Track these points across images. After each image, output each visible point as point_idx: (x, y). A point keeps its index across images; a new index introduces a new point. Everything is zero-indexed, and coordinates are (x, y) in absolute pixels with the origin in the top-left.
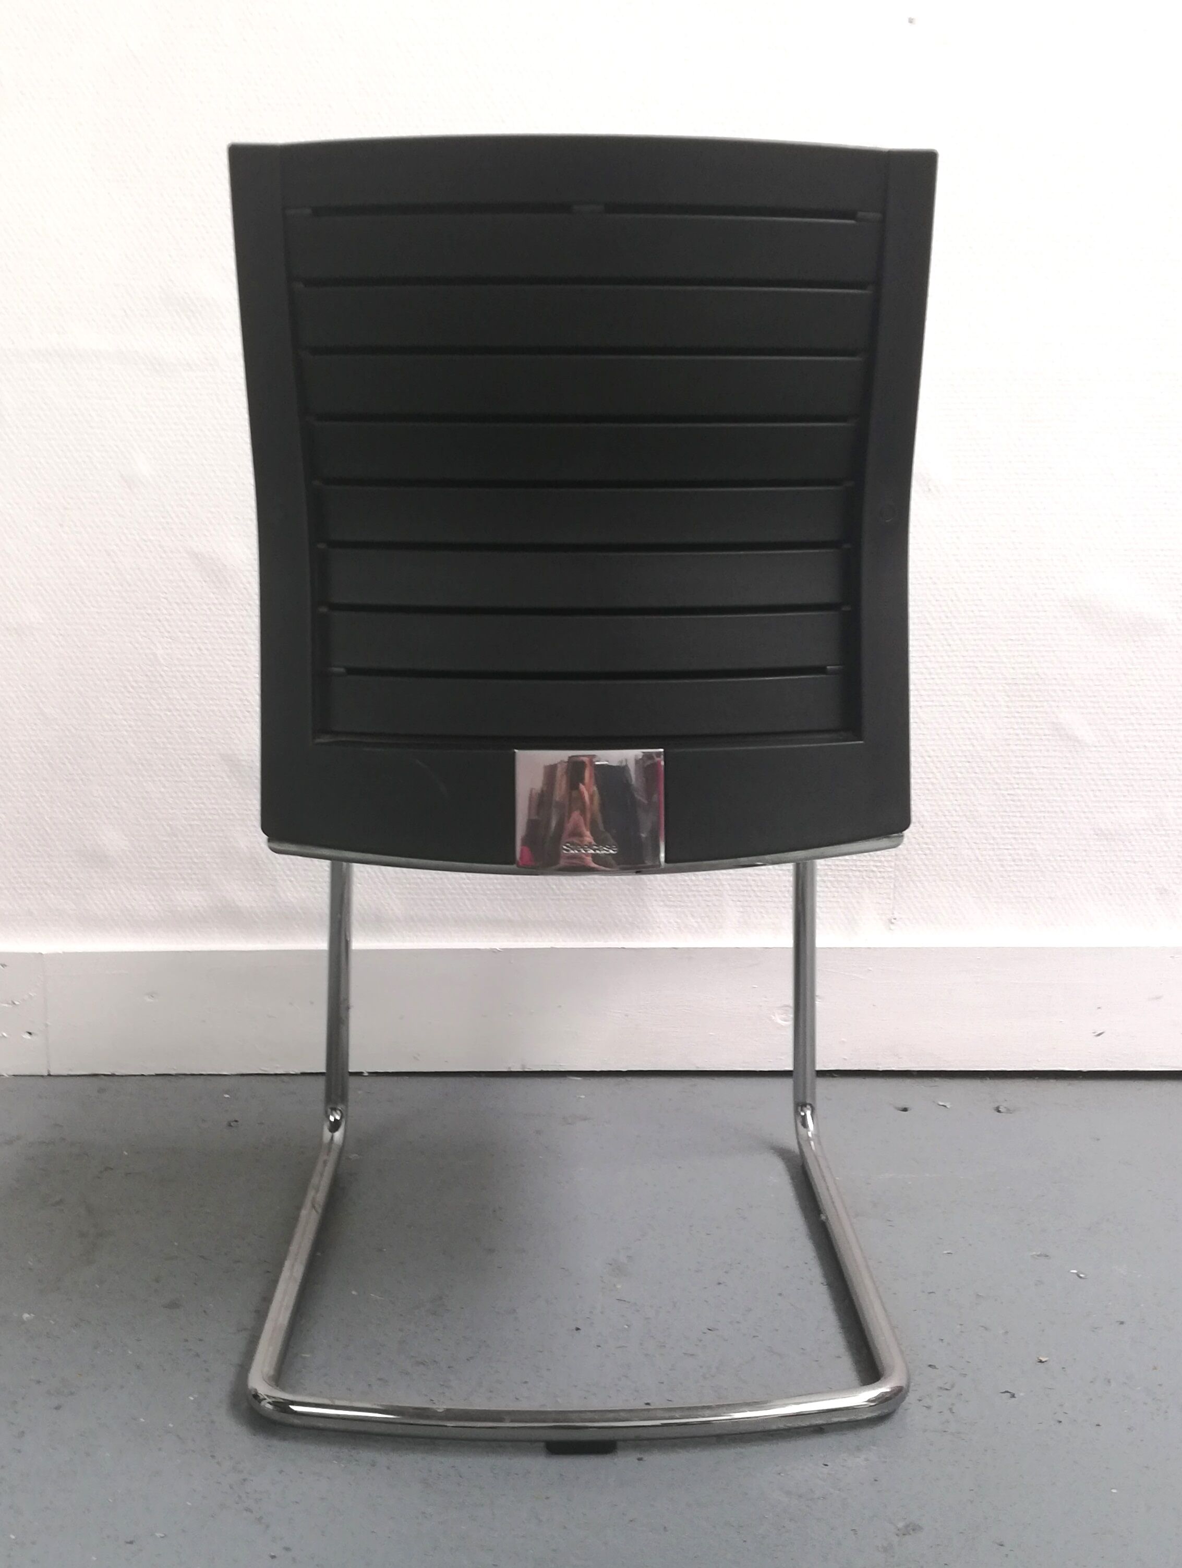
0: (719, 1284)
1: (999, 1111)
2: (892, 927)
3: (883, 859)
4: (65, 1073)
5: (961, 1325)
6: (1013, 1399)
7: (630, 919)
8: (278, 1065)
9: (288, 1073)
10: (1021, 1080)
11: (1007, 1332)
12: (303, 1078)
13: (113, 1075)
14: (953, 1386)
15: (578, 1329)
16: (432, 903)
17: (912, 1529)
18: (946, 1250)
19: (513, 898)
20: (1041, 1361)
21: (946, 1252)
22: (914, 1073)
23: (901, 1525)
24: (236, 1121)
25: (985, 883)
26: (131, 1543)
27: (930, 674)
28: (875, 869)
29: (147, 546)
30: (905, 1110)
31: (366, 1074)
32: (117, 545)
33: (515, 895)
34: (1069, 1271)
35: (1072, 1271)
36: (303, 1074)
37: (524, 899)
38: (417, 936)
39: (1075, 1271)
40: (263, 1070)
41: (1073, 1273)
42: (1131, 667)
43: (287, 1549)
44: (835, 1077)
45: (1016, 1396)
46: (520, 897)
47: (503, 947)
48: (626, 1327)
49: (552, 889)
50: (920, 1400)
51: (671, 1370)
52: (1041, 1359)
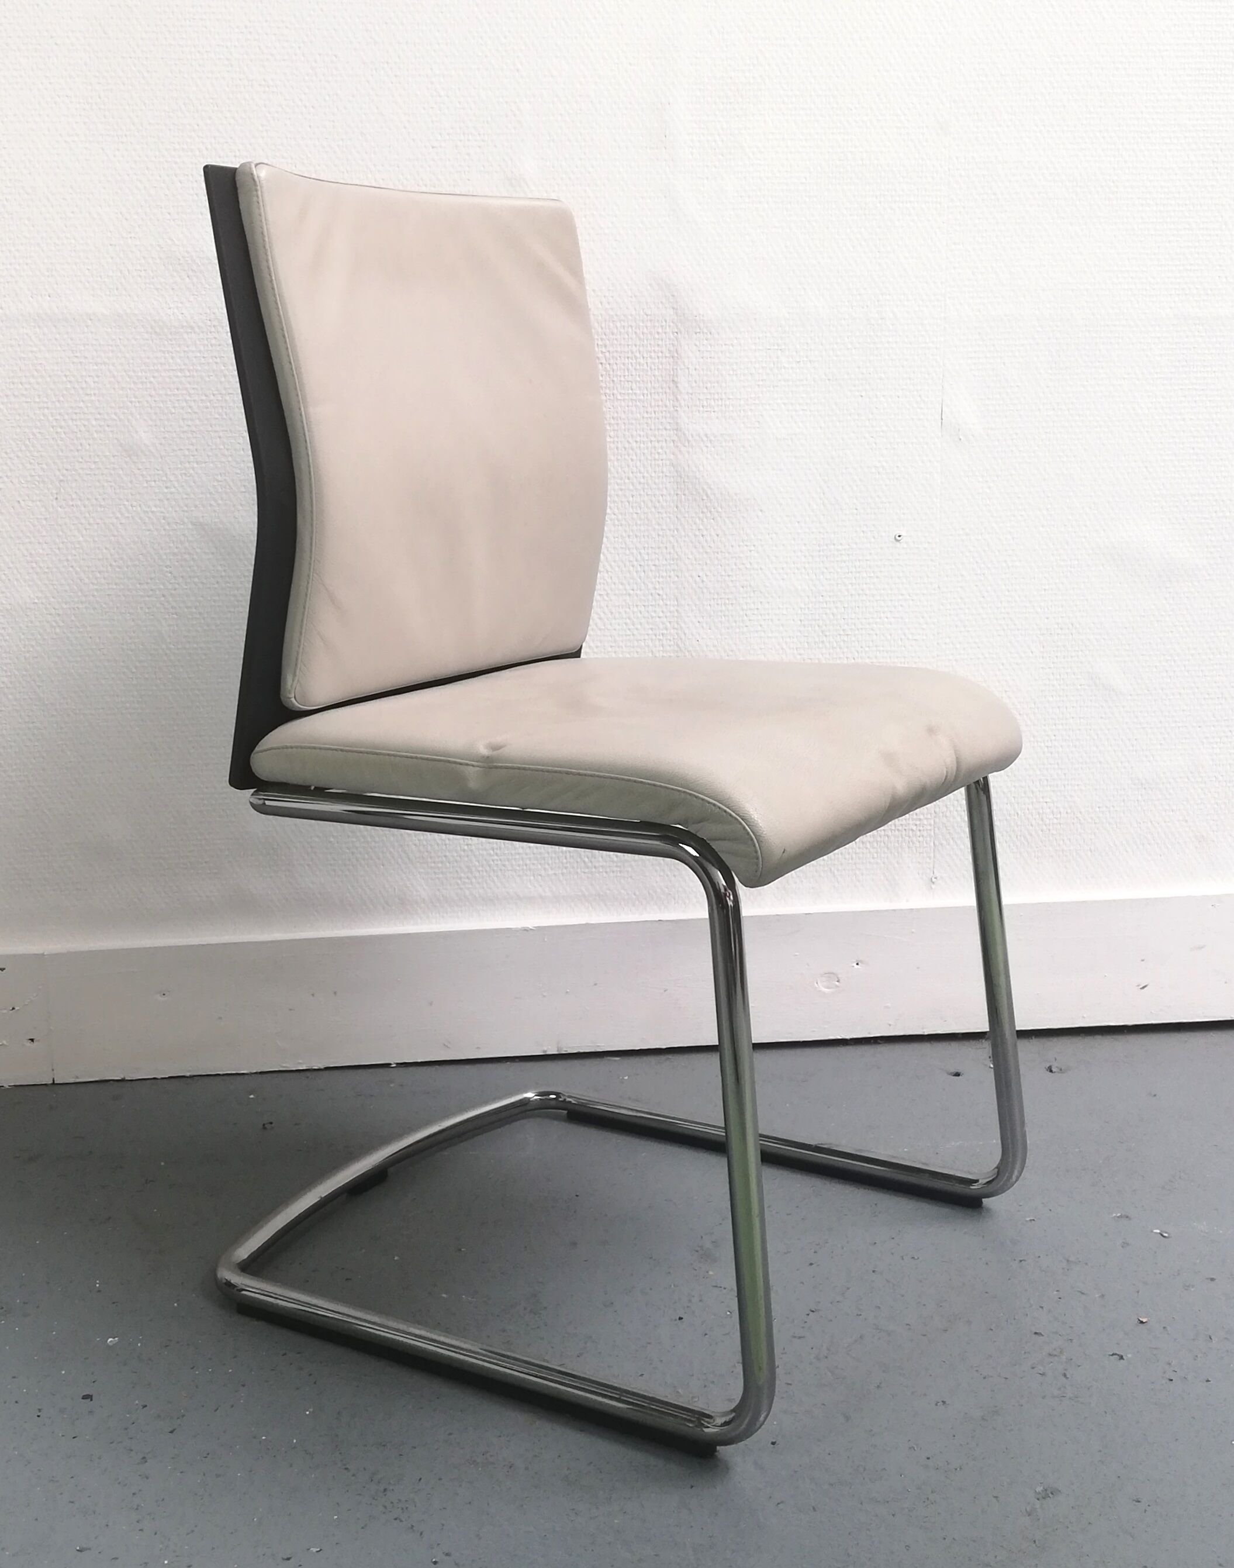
0: (811, 1264)
1: (1051, 1071)
2: (933, 886)
3: (922, 817)
4: (72, 1080)
5: (1058, 1291)
6: (1122, 1361)
7: (667, 890)
8: (300, 1061)
9: (310, 1068)
10: (1067, 1038)
11: (1103, 1296)
12: (327, 1072)
13: (123, 1080)
14: (1061, 1352)
15: (680, 1319)
16: (459, 881)
17: (1049, 1493)
18: (1029, 1217)
19: (543, 873)
20: (1142, 1322)
21: (1028, 1219)
22: (960, 1036)
23: (1039, 1489)
24: (271, 1123)
25: (1025, 837)
26: (288, 1559)
27: (965, 626)
28: (914, 828)
29: (149, 518)
30: (957, 1074)
31: (394, 1065)
32: (117, 518)
33: (545, 869)
34: (1152, 1232)
35: (1155, 1231)
36: (327, 1069)
37: (555, 874)
38: (443, 917)
39: (1158, 1231)
40: (284, 1067)
41: (1156, 1233)
42: (1163, 613)
43: (447, 1554)
44: (880, 1043)
45: (1124, 1357)
46: (551, 872)
47: (536, 926)
48: (728, 1313)
49: (584, 862)
50: (1033, 1368)
51: (782, 1354)
52: (1141, 1319)
